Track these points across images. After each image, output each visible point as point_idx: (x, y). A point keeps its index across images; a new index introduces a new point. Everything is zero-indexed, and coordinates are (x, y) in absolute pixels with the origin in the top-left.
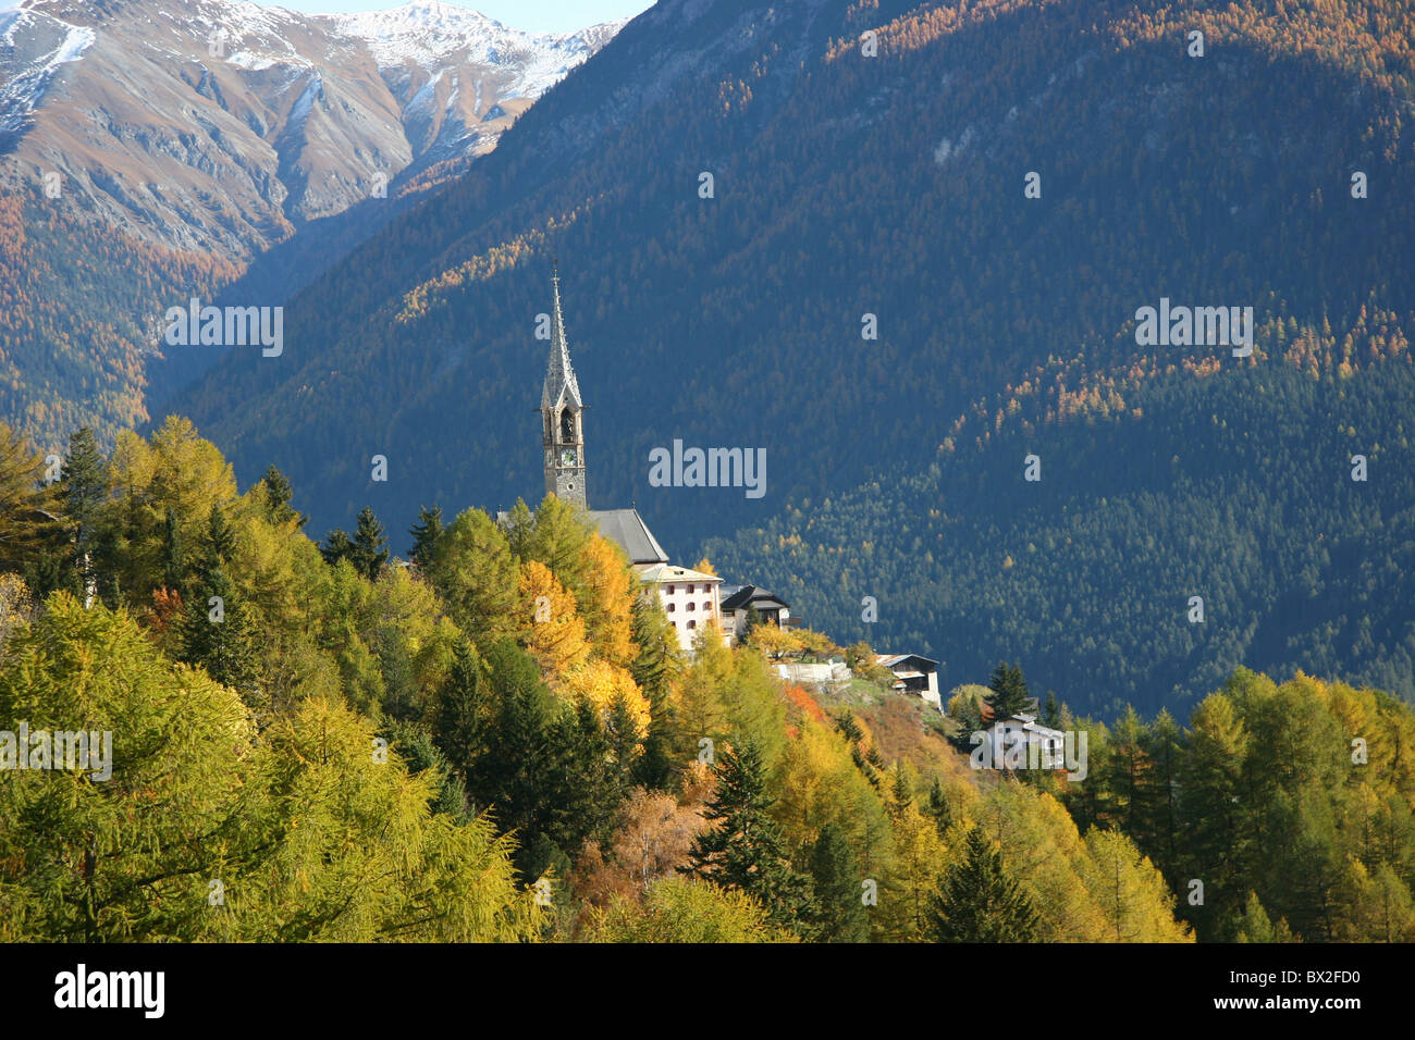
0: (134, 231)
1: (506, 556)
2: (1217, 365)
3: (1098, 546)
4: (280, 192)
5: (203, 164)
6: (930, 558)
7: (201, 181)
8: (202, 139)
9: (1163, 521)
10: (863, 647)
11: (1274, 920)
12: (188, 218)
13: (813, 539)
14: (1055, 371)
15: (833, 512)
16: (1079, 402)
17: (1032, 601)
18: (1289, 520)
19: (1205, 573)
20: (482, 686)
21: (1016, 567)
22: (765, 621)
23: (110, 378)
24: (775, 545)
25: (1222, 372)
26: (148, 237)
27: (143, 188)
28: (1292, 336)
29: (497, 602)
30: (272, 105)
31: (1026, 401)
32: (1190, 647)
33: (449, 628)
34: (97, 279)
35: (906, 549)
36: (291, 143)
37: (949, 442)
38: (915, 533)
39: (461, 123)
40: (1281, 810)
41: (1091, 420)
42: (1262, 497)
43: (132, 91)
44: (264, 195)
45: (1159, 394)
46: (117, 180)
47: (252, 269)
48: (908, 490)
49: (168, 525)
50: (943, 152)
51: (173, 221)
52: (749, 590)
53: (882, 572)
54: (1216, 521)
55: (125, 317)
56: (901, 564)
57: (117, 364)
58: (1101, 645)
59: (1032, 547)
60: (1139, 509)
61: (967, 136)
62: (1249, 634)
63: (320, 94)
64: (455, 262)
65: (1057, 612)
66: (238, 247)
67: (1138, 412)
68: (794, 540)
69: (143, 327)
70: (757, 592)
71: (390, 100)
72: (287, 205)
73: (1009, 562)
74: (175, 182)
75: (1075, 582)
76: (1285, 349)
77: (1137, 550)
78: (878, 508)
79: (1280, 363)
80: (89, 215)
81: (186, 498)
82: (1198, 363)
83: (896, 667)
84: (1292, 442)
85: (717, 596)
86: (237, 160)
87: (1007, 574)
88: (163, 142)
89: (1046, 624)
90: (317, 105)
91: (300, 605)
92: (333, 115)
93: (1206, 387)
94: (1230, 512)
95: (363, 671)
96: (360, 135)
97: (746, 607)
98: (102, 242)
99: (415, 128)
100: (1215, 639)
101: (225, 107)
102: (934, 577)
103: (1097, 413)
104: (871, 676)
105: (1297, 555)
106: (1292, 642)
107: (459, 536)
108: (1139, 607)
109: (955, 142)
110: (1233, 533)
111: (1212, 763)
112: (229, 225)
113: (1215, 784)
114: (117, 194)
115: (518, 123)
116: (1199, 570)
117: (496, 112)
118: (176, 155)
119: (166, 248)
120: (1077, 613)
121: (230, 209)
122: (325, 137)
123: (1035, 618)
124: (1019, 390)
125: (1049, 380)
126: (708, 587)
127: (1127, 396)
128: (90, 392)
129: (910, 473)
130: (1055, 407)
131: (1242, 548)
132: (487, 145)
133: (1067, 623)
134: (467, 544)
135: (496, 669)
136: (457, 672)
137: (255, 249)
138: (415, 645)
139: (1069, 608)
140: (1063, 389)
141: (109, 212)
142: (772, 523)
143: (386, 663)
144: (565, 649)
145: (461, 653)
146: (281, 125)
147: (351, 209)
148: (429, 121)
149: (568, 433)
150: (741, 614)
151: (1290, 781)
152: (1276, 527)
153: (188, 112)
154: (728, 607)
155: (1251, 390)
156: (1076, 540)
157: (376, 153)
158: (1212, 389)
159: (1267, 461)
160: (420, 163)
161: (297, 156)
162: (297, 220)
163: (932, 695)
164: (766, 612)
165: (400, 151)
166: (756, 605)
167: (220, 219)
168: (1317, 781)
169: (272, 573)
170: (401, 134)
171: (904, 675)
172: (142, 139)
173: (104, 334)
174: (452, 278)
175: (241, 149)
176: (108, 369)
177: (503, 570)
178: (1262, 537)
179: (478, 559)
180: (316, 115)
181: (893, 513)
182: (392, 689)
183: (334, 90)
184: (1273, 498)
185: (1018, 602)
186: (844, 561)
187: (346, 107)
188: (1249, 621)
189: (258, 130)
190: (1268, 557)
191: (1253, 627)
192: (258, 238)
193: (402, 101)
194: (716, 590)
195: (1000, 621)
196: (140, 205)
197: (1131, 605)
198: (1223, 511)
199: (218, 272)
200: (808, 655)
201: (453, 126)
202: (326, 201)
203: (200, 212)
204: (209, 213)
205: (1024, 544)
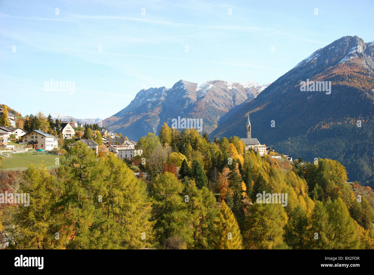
0: (216, 107)
1: (228, 143)
2: (341, 123)
3: (326, 144)
4: (233, 102)
5: (224, 99)
6: (305, 145)
7: (224, 101)
8: (224, 97)
9: (334, 142)
10: (283, 154)
11: (319, 186)
12: (222, 105)
13: (291, 142)
14: (321, 123)
15: (294, 139)
16: (324, 127)
17: (318, 150)
18: (349, 141)
19: (339, 147)
20: (222, 156)
21: (316, 146)
22: (271, 151)
23: (213, 123)
24: (287, 143)
25: (342, 124)
26: (218, 107)
27: (218, 102)
28: (350, 120)
29: (227, 148)
30: (232, 93)
31: (318, 127)
32: (337, 156)
33: (219, 150)
34: (212, 112)
35: (303, 144)
36: (234, 97)
37: (308, 132)
38: (304, 142)
39: (253, 95)
40: (321, 174)
41: (325, 129)
42: (346, 139)
43: (217, 91)
44: (231, 103)
45: (334, 126)
46: (215, 101)
47: (229, 111)
48: (303, 137)
49: (191, 138)
50: (309, 98)
51: (221, 106)
52: (269, 148)
53: (300, 147)
54: (340, 141)
55: (215, 116)
56: (302, 146)
57: (214, 121)
58: (326, 156)
59: (318, 144)
60: (331, 140)
61: (312, 96)
62: (344, 155)
63: (237, 91)
64: (251, 110)
65: (321, 152)
66: (228, 108)
67: (331, 128)
68: (289, 143)
69: (217, 117)
70: (270, 148)
71: (245, 92)
72: (233, 104)
73: (315, 146)
74: (221, 101)
75: (323, 148)
76: (349, 121)
77: (330, 144)
78: (300, 139)
79: (349, 123)
80: (212, 105)
81: (193, 135)
82: (339, 123)
83: (287, 157)
84: (350, 132)
85: (265, 148)
86: (228, 99)
87: (315, 147)
88: (220, 97)
89: (319, 153)
90: (237, 93)
91: (204, 147)
92: (239, 94)
93: (340, 125)
94: (342, 140)
95: (209, 154)
96: (242, 96)
97: (269, 149)
98: (213, 108)
99: (248, 95)
100: (340, 155)
101: (227, 93)
102: (306, 147)
103: (326, 129)
104: (284, 158)
105: (350, 146)
106: (349, 156)
107: (223, 140)
108: (331, 151)
109: (310, 97)
110: (342, 143)
111: (314, 168)
112: (227, 106)
113: (315, 170)
114: (215, 103)
115: (259, 95)
116: (338, 147)
117: (257, 93)
118: (221, 98)
119: (220, 109)
120: (323, 152)
121: (227, 104)
122: (238, 96)
123: (318, 152)
124: (317, 126)
125: (320, 124)
126: (264, 147)
127: (330, 127)
128: (211, 125)
129: (303, 135)
130: (321, 128)
131: (343, 145)
132: (256, 97)
133: (322, 153)
134: (223, 141)
135: (224, 155)
136: (219, 155)
137: (230, 109)
138: (216, 152)
139: (322, 151)
140: (322, 126)
141: (214, 105)
142: (287, 141)
143: (212, 153)
144: (234, 153)
145: (220, 152)
146: (233, 95)
147: (241, 104)
148: (250, 94)
149: (249, 130)
150: (268, 150)
151: (323, 170)
152: (348, 142)
153: (223, 94)
154: (267, 150)
155: (345, 126)
156: (323, 143)
157: (243, 98)
158: (340, 126)
159: (347, 134)
160: (248, 99)
161: (235, 98)
162: (234, 105)
163: (291, 160)
164: (271, 150)
165: (246, 98)
166: (270, 149)
167: (226, 105)
168: (326, 171)
169: (201, 144)
170: (246, 96)
171: (288, 158)
172: (218, 97)
173: (213, 118)
174: (251, 112)
175: (228, 98)
176: (213, 122)
177: (228, 144)
178: (346, 144)
179: (224, 143)
180: (237, 94)
181: (301, 140)
182: (212, 157)
183: (239, 91)
184: (347, 139)
185: (316, 150)
186: (295, 145)
187: (240, 93)
188: (344, 153)
189: (230, 95)
190: (347, 146)
191: (345, 154)
192: (230, 108)
193: (247, 92)
194: (265, 147)
195: (314, 153)
196: (217, 104)
197: (330, 151)
198: (341, 140)
199: (226, 111)
200: (276, 155)
201: (252, 95)
202: (238, 103)
203: (224, 105)
204: (225, 105)
205: (317, 144)
